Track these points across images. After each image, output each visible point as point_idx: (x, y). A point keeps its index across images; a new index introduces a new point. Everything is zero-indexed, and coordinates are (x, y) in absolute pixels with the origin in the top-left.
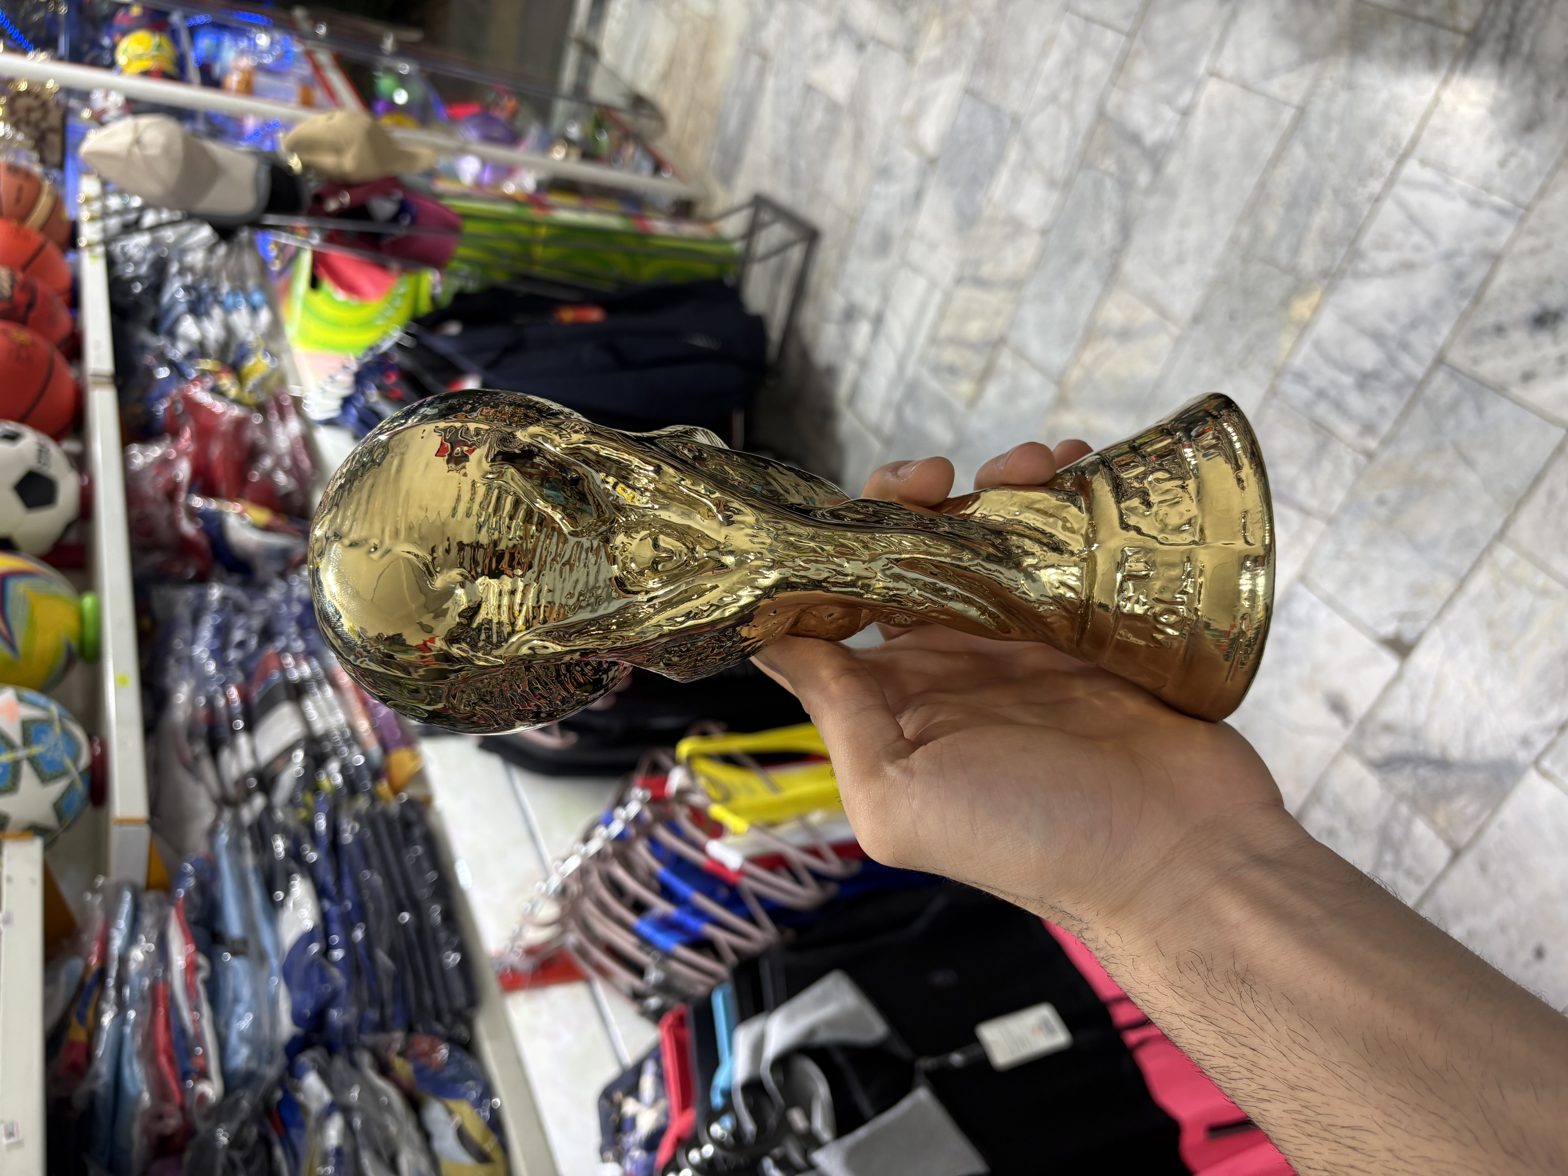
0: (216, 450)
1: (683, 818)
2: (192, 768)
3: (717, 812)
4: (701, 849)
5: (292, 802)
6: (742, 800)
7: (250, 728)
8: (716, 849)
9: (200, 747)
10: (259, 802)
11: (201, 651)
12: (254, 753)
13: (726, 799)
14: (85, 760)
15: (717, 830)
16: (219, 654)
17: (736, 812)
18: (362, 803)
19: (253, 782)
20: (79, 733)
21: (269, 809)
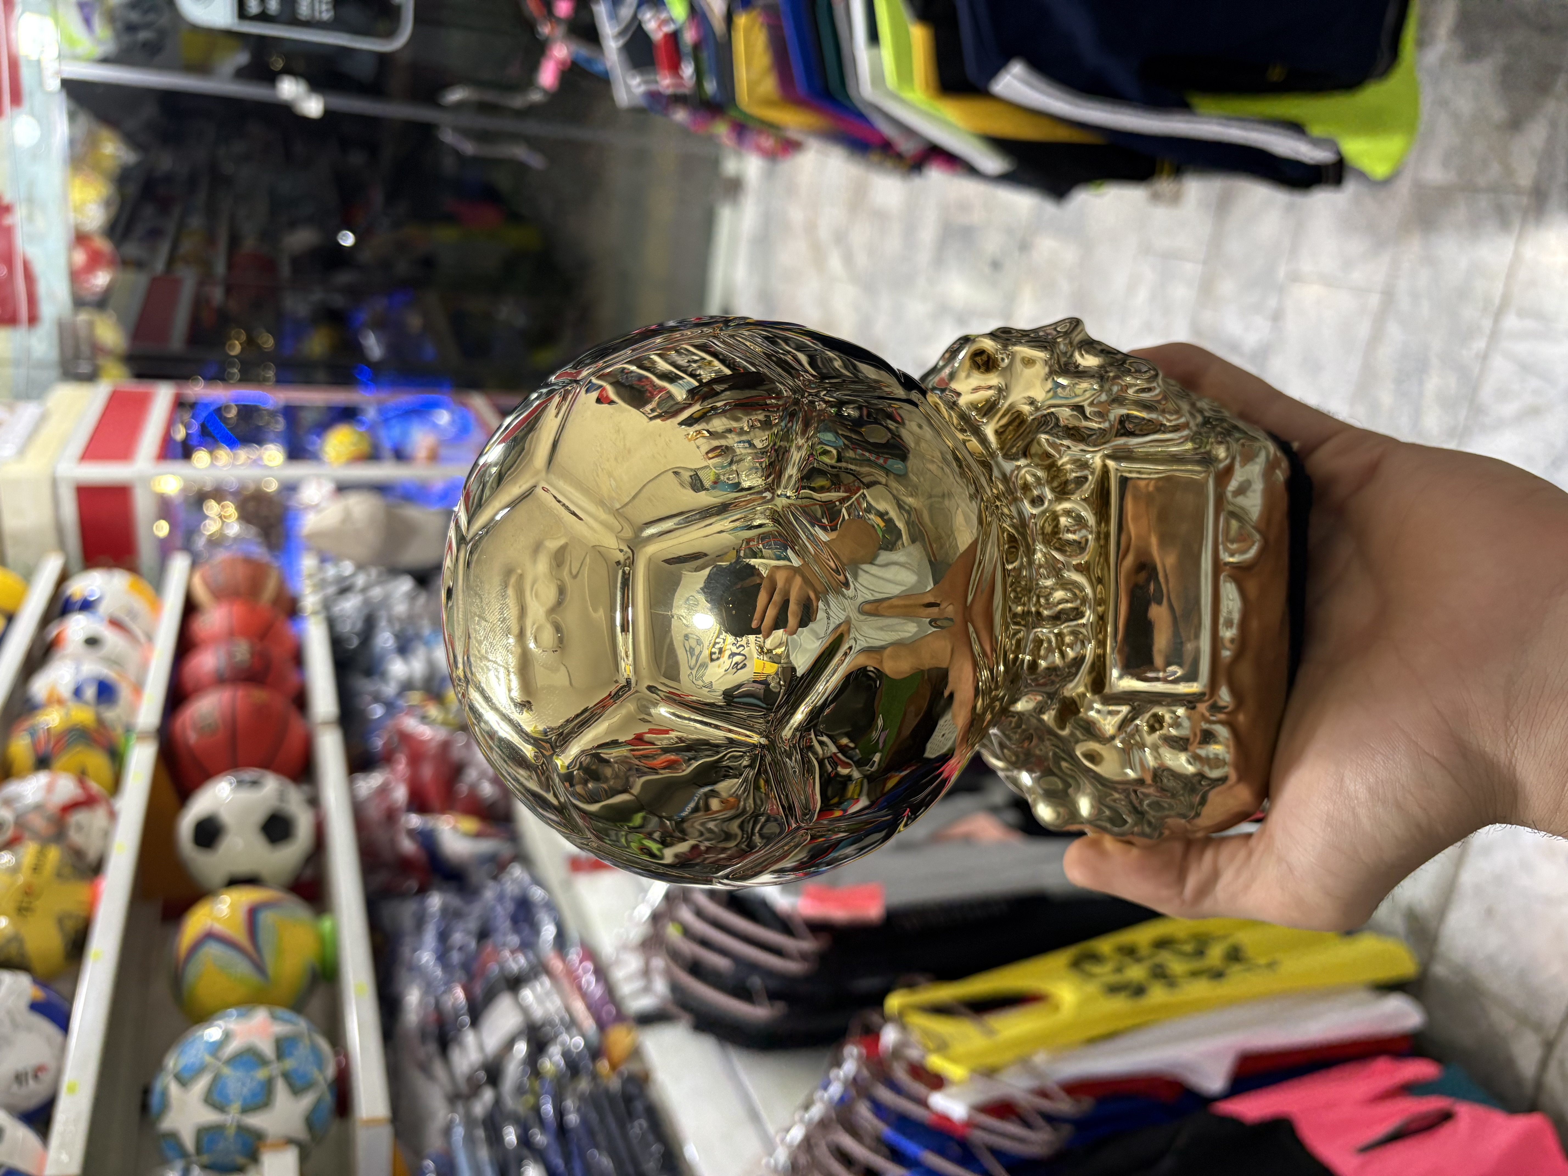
0: (427, 772)
1: (900, 1074)
2: (425, 1069)
3: (936, 1062)
4: (923, 1103)
5: (520, 1090)
6: (959, 1048)
7: (475, 1022)
8: (940, 1101)
9: (432, 1047)
10: (488, 1095)
11: (426, 957)
12: (481, 1047)
13: (942, 1047)
14: (331, 1071)
15: (937, 1082)
16: (442, 957)
17: (954, 1060)
18: (584, 1085)
19: (482, 1075)
20: (324, 1045)
21: (498, 1102)
